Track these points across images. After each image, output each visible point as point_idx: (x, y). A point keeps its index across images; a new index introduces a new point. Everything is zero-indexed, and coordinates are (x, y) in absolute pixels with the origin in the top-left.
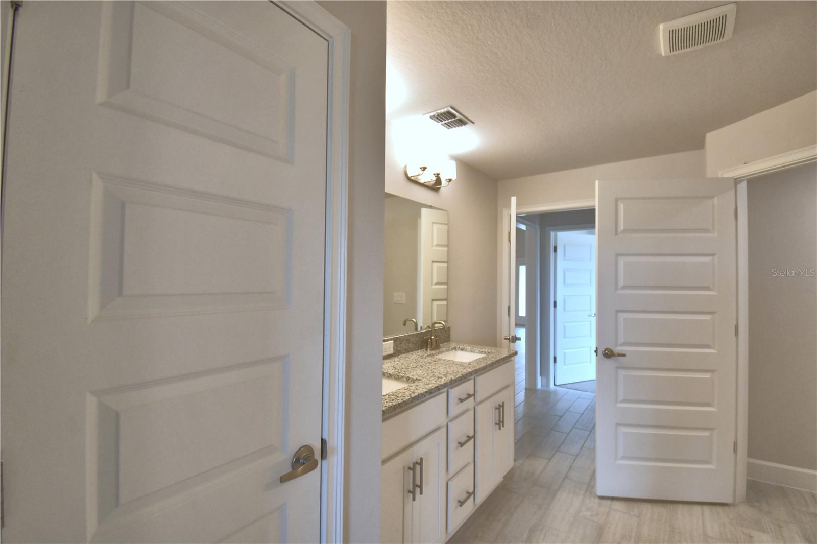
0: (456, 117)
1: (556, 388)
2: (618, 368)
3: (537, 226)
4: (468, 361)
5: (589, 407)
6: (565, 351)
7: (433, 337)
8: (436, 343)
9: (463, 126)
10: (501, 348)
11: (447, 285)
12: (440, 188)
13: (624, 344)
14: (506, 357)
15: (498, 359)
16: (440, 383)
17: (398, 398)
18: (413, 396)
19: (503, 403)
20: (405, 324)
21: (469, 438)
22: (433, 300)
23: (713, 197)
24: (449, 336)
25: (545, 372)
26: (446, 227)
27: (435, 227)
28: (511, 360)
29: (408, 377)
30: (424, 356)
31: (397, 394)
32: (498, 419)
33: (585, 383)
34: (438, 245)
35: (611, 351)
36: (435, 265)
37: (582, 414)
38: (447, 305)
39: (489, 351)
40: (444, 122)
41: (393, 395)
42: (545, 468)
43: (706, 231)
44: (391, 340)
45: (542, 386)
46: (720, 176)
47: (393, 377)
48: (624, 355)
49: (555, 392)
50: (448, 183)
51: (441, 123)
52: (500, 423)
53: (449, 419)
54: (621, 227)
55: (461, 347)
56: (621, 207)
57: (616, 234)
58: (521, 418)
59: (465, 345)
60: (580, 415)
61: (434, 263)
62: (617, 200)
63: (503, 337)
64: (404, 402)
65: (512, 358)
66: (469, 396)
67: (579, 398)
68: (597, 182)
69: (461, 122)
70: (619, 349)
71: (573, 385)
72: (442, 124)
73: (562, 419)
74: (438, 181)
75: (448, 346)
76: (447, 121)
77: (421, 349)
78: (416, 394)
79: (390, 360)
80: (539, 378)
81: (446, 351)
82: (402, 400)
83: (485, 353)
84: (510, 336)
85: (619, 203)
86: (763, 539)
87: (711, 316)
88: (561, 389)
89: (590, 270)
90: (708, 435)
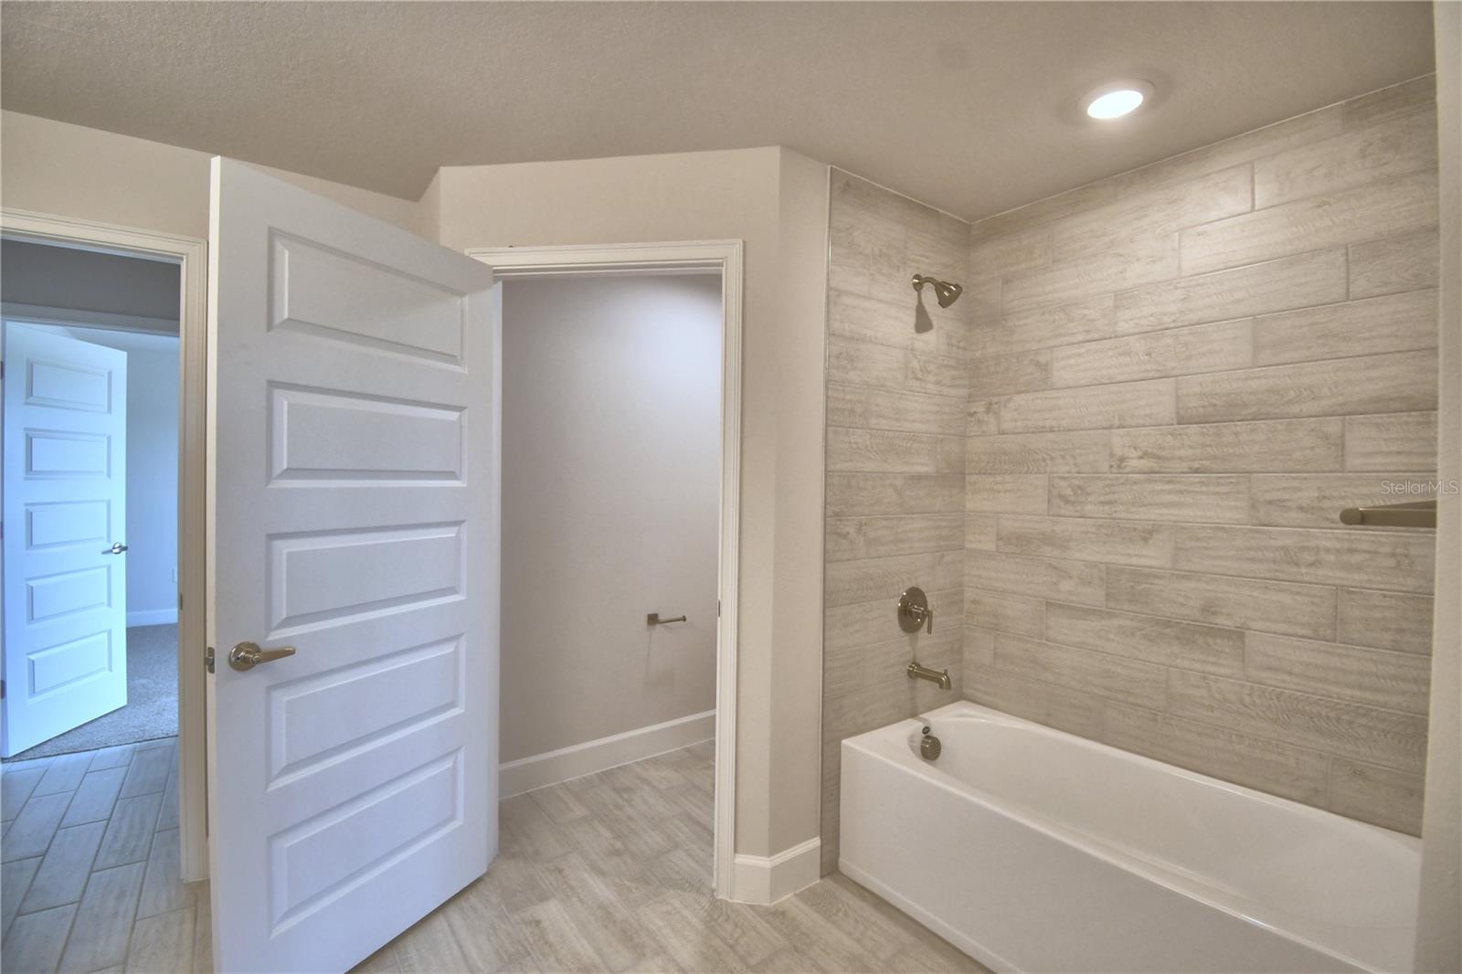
2: (270, 689)
6: (32, 657)
13: (289, 621)
23: (461, 294)
33: (97, 724)
35: (254, 648)
46: (467, 257)
48: (288, 651)
54: (284, 312)
56: (284, 257)
57: (270, 326)
60: (103, 823)
62: (272, 234)
67: (86, 773)
68: (216, 161)
70: (277, 637)
71: (58, 743)
85: (279, 245)
86: (552, 912)
87: (456, 529)
88: (26, 763)
89: (109, 439)
90: (451, 765)
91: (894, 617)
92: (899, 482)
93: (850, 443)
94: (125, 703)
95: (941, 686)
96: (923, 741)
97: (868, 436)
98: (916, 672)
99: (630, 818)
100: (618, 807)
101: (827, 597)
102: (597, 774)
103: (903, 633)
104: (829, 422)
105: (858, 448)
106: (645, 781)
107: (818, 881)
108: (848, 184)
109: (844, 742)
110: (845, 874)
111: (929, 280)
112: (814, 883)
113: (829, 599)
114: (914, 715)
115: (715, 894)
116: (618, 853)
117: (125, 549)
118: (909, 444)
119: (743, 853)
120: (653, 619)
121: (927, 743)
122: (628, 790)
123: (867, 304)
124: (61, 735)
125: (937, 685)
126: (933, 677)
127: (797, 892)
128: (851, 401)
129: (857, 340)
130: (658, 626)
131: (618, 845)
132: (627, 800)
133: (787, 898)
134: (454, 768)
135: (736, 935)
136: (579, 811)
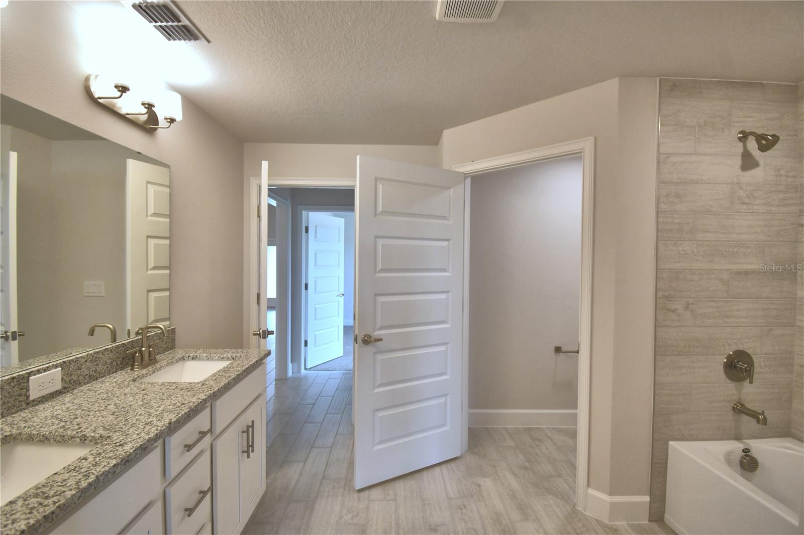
0: (181, 22)
1: (306, 371)
2: (375, 353)
3: (289, 203)
4: (201, 378)
5: (339, 387)
6: (316, 333)
7: (144, 349)
8: (150, 356)
9: (193, 42)
10: (249, 348)
11: (170, 270)
12: (156, 129)
13: (381, 328)
14: (257, 361)
15: (246, 367)
16: (147, 437)
17: (46, 502)
18: (84, 484)
19: (253, 422)
20: (92, 333)
21: (203, 493)
22: (149, 291)
23: (449, 188)
24: (174, 341)
25: (296, 357)
26: (167, 190)
27: (151, 189)
28: (263, 363)
29: (84, 436)
30: (126, 383)
31: (45, 489)
32: (245, 443)
33: (333, 361)
34: (155, 215)
35: (370, 336)
36: (152, 242)
37: (333, 397)
38: (170, 296)
39: (234, 355)
40: (159, 24)
41: (36, 495)
42: (301, 474)
43: (444, 218)
44: (56, 366)
45: (292, 373)
46: (453, 170)
47: (51, 440)
48: (381, 340)
49: (306, 377)
50: (169, 124)
51: (154, 24)
52: (249, 449)
53: (167, 483)
54: (380, 209)
55: (191, 355)
56: (380, 187)
57: (376, 215)
58: (272, 418)
59: (199, 352)
60: (332, 398)
61: (150, 240)
62: (376, 179)
63: (251, 333)
64: (59, 507)
65: (264, 361)
66: (203, 434)
67: (329, 378)
68: (358, 157)
69: (188, 33)
70: (378, 333)
71: (322, 366)
72: (155, 26)
73: (315, 407)
74: (153, 118)
75: (171, 356)
76: (164, 24)
77: (122, 369)
78: (92, 478)
79: (54, 403)
80: (290, 365)
81: (168, 364)
82: (55, 503)
83: (228, 359)
84: (261, 331)
85: (378, 183)
86: (487, 483)
87: (446, 294)
88: (312, 371)
89: (339, 252)
90: (444, 400)
91: (721, 369)
92: (725, 276)
93: (678, 250)
94: (342, 355)
95: (758, 422)
96: (742, 457)
97: (695, 246)
98: (740, 409)
99: (536, 454)
100: (531, 446)
101: (657, 349)
102: (524, 428)
103: (728, 381)
104: (659, 238)
105: (686, 254)
106: (551, 439)
107: (647, 522)
108: (674, 85)
109: (671, 443)
110: (667, 523)
111: (752, 134)
112: (644, 522)
113: (660, 350)
114: (738, 438)
115: (576, 506)
116: (526, 468)
117: (343, 295)
118: (735, 250)
119: (593, 488)
120: (558, 350)
121: (746, 459)
122: (539, 440)
123: (693, 158)
124: (323, 363)
125: (755, 420)
126: (754, 415)
127: (630, 523)
128: (679, 224)
129: (685, 183)
130: (561, 354)
131: (527, 465)
132: (537, 445)
133: (621, 524)
134: (445, 403)
135: (582, 530)
136: (511, 443)
